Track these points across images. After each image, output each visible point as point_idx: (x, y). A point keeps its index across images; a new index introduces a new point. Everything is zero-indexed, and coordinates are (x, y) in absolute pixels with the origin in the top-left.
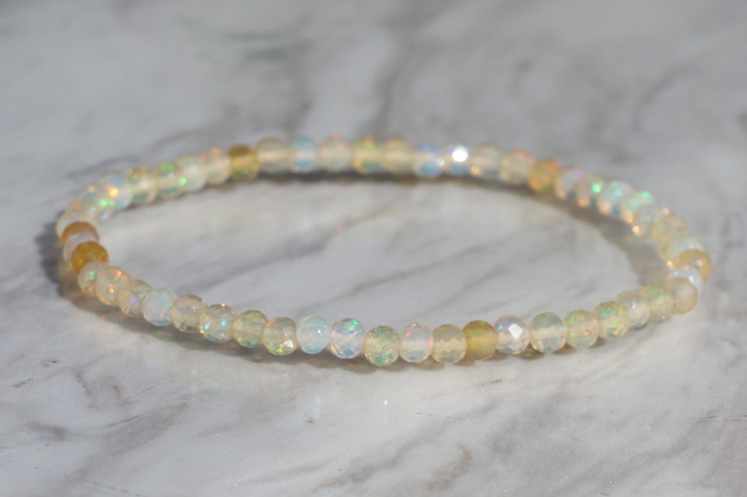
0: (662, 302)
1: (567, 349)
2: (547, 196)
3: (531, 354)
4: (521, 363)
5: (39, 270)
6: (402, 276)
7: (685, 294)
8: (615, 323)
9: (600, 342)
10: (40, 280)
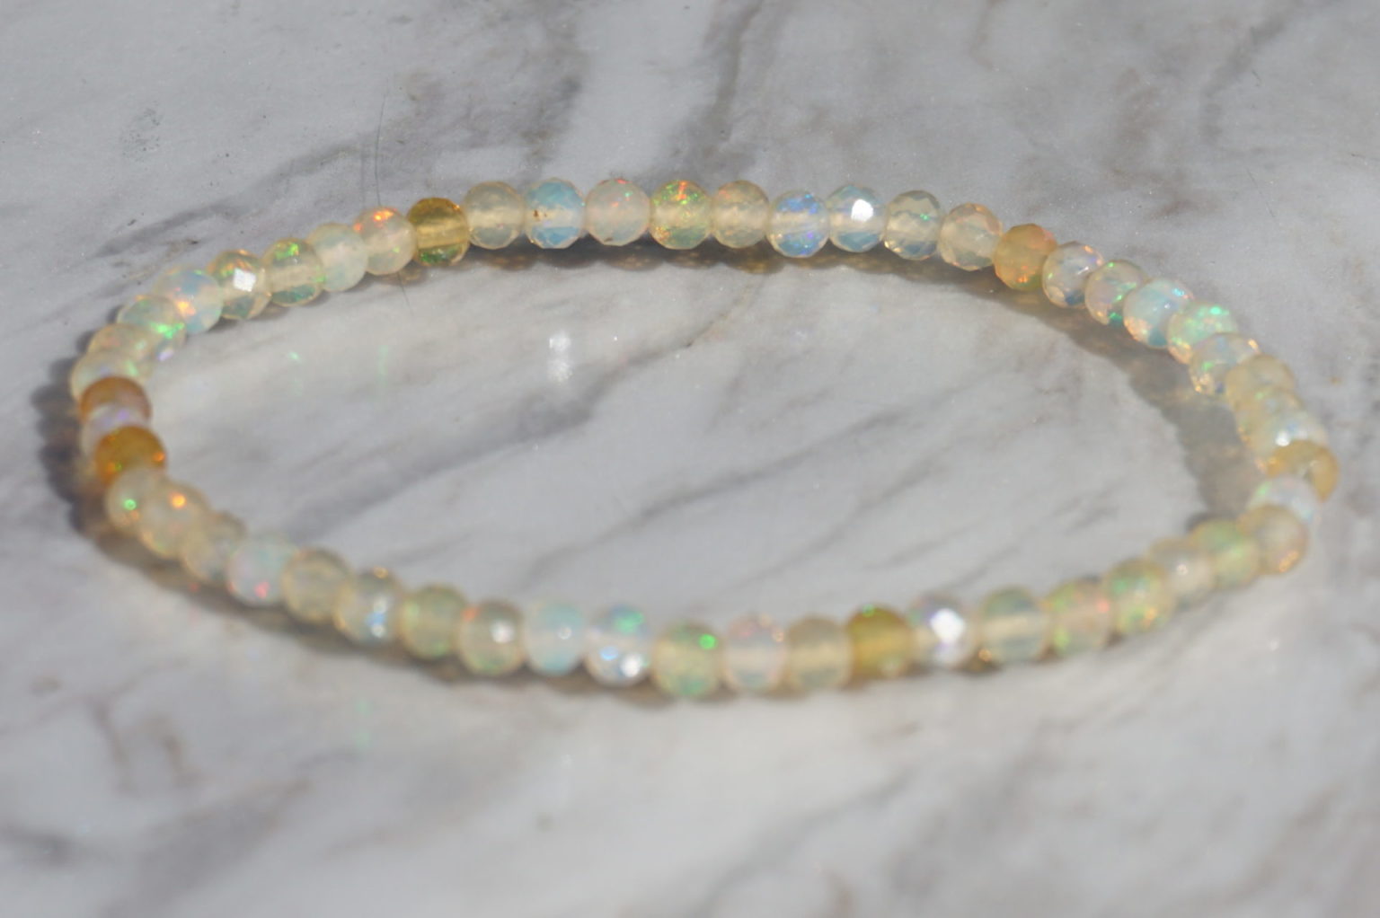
0: (1237, 555)
1: (1050, 655)
2: (1029, 297)
3: (978, 666)
4: (961, 684)
5: (36, 470)
6: (739, 480)
7: (1281, 534)
8: (1142, 602)
9: (1115, 639)
10: (37, 493)
